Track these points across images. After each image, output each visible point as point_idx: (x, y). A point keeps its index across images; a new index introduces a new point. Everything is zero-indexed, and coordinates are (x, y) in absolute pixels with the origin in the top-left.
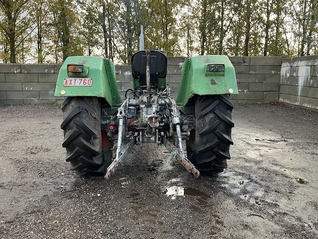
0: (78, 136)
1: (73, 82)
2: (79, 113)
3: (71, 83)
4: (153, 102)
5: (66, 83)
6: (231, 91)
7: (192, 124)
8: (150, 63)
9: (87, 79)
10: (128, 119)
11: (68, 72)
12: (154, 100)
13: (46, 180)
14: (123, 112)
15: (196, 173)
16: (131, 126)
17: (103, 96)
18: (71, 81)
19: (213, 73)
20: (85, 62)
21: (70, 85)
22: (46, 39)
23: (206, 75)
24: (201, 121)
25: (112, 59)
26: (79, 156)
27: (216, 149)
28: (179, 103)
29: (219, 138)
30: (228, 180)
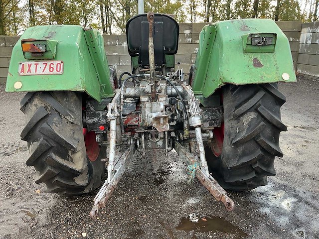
0: (47, 151)
1: (33, 68)
2: (47, 116)
3: (29, 70)
4: (160, 91)
5: (23, 70)
6: (286, 77)
7: (214, 120)
8: (154, 33)
9: (55, 63)
10: (124, 115)
11: (24, 53)
12: (161, 89)
13: (14, 204)
14: (116, 110)
15: (229, 204)
16: (129, 126)
17: (82, 90)
18: (30, 66)
19: (258, 48)
20: (52, 34)
21: (29, 73)
22: (39, 8)
23: (245, 52)
24: (234, 123)
25: (110, 27)
26: (53, 178)
27: (257, 165)
28: (198, 92)
29: (263, 149)
30: (267, 199)
